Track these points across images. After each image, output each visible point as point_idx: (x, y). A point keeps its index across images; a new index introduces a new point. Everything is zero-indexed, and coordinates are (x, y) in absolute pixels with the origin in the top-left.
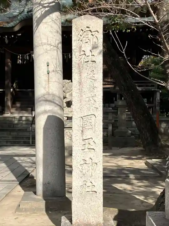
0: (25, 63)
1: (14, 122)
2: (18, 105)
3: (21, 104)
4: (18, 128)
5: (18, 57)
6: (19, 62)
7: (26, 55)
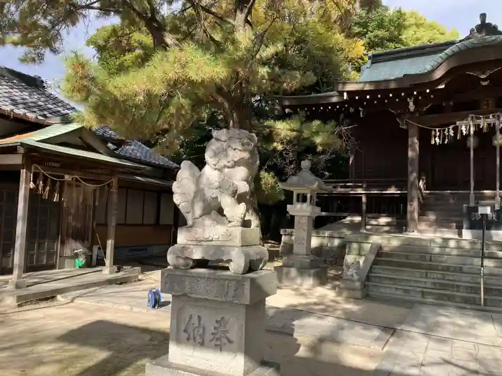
0: (446, 142)
1: (433, 249)
2: (432, 217)
3: (437, 220)
4: (442, 262)
5: (433, 133)
6: (435, 141)
7: (449, 129)
